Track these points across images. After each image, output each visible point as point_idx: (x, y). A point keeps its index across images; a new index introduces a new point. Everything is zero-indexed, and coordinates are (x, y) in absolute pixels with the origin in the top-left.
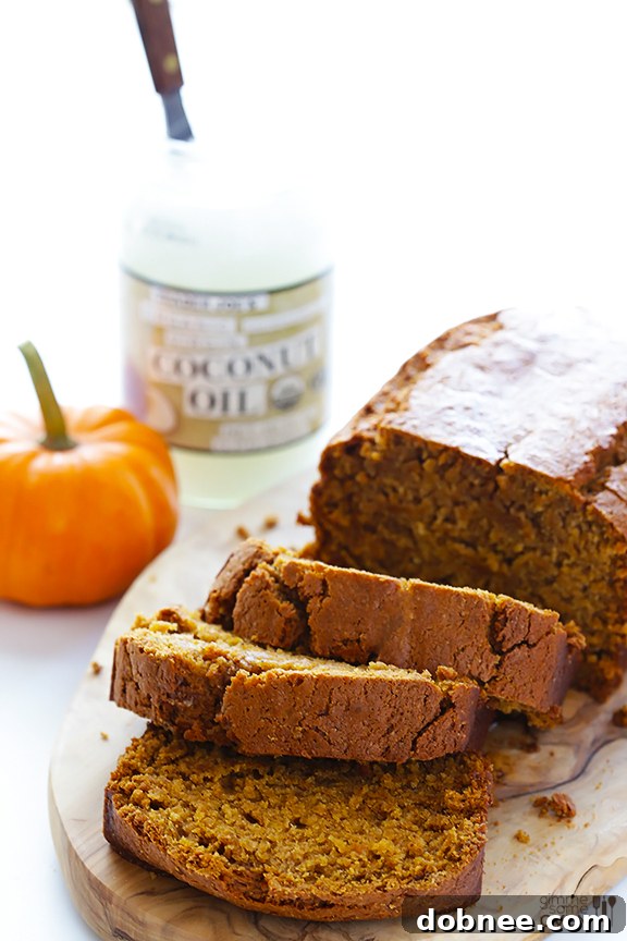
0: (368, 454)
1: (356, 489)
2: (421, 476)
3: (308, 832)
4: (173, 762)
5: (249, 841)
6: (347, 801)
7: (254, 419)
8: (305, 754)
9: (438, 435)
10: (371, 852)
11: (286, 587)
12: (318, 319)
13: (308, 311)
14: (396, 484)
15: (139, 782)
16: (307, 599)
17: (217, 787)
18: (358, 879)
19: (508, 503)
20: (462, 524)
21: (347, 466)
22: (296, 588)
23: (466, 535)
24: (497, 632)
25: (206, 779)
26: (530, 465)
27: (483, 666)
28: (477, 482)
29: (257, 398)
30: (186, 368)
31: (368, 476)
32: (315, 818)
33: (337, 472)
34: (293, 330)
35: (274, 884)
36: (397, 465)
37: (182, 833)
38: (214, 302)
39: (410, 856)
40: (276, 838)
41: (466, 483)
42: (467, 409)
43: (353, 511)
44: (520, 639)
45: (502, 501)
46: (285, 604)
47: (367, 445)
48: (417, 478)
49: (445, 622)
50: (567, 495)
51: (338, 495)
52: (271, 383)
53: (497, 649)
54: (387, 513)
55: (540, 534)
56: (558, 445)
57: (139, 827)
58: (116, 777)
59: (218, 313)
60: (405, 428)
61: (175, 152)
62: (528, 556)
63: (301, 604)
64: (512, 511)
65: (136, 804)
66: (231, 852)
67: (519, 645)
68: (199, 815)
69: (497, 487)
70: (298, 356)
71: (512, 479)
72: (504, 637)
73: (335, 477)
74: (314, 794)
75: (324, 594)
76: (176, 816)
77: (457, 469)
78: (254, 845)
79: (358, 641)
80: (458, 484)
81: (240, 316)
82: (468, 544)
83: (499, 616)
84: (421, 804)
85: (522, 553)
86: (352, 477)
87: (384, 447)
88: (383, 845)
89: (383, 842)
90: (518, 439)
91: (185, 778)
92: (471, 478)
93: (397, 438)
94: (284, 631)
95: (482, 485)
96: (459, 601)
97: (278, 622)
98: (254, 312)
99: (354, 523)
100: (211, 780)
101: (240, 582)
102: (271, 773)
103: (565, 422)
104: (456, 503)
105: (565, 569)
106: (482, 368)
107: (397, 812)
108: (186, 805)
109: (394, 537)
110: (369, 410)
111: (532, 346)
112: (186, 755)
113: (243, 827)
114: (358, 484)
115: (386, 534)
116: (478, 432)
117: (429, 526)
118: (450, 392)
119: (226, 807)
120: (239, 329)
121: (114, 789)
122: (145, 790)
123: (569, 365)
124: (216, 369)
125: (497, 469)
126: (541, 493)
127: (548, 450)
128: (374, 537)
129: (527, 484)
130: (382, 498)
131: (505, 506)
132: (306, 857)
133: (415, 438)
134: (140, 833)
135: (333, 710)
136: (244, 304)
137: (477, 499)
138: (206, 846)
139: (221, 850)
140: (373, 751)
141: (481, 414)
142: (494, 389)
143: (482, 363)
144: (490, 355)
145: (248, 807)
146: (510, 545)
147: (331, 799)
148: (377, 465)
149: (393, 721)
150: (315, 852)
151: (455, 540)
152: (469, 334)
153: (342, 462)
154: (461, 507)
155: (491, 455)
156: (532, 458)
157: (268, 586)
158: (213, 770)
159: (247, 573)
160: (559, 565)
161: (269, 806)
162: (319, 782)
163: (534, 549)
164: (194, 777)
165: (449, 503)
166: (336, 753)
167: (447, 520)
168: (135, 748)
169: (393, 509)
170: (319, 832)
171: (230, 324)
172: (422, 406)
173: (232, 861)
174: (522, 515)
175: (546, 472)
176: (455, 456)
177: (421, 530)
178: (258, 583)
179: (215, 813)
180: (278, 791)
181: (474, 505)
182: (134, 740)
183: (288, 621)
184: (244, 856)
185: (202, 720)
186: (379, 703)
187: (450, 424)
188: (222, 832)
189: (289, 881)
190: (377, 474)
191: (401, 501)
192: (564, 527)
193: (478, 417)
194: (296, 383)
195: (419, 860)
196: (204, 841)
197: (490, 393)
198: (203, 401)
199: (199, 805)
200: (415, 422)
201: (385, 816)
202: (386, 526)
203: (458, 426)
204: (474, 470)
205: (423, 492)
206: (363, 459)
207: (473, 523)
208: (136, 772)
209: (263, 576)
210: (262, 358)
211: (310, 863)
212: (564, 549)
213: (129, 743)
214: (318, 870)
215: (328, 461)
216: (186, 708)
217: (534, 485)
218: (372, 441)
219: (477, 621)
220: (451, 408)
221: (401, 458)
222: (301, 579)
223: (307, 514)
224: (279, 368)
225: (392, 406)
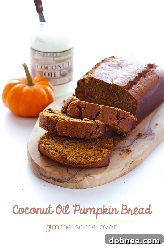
0: (86, 82)
1: (84, 89)
2: (96, 86)
3: (76, 150)
4: (52, 137)
5: (65, 151)
6: (84, 145)
7: (57, 78)
8: (69, 136)
9: (99, 78)
10: (87, 154)
11: (78, 106)
12: (70, 58)
13: (68, 56)
14: (91, 88)
15: (45, 140)
16: (82, 108)
17: (60, 142)
18: (84, 159)
19: (113, 92)
20: (104, 96)
21: (82, 84)
22: (80, 106)
23: (105, 98)
24: (118, 116)
25: (58, 141)
26: (116, 84)
27: (115, 122)
28: (107, 87)
29: (58, 74)
30: (43, 68)
31: (86, 86)
32: (78, 148)
33: (80, 86)
34: (65, 60)
35: (68, 158)
36: (92, 84)
37: (52, 149)
38: (49, 54)
39: (95, 155)
40: (70, 151)
41: (105, 88)
42: (106, 73)
43: (83, 93)
44: (123, 117)
45: (111, 91)
46: (77, 109)
47: (86, 80)
48: (95, 87)
49: (108, 114)
50: (124, 90)
51: (81, 90)
52: (61, 71)
53: (118, 119)
54: (90, 94)
55: (119, 98)
56: (123, 80)
57: (44, 148)
58: (41, 139)
59: (49, 57)
60: (93, 77)
61: (41, 24)
62: (117, 102)
63: (81, 109)
64: (113, 93)
65: (44, 144)
66: (61, 153)
67: (123, 119)
68: (56, 147)
69: (110, 88)
70: (66, 65)
71: (113, 87)
72: (120, 117)
73: (80, 87)
74: (78, 144)
75: (85, 107)
76: (51, 146)
77: (103, 85)
78: (65, 152)
79: (91, 117)
80: (103, 88)
81: (54, 57)
82: (105, 100)
83: (119, 113)
84: (98, 147)
85: (116, 101)
86: (83, 87)
87: (89, 81)
88: (89, 153)
89: (90, 152)
90: (115, 79)
91: (54, 140)
92: (105, 87)
93: (91, 79)
94: (77, 114)
95: (108, 88)
96: (111, 110)
97: (76, 112)
98: (57, 56)
99: (84, 96)
100: (59, 141)
101: (69, 104)
102: (70, 140)
103: (125, 76)
104: (103, 92)
105: (124, 105)
106: (110, 66)
107: (93, 148)
108: (54, 145)
109: (91, 98)
110: (87, 74)
111: (120, 62)
112: (55, 136)
113: (64, 149)
114: (84, 88)
115: (90, 98)
116: (107, 78)
117: (98, 96)
118: (102, 70)
119: (61, 146)
120: (54, 60)
121: (40, 141)
122: (46, 142)
123: (127, 65)
124: (49, 68)
125: (110, 85)
126: (119, 89)
127: (120, 81)
128: (87, 99)
129: (116, 87)
130: (89, 91)
131: (112, 92)
132: (75, 155)
133: (95, 79)
134: (44, 149)
135: (75, 128)
136: (55, 55)
137: (107, 91)
138: (56, 152)
139: (59, 153)
140: (82, 136)
141: (108, 74)
142: (112, 70)
143: (110, 65)
144: (112, 63)
145: (65, 145)
146: (113, 100)
147: (81, 145)
148: (88, 84)
149: (86, 131)
150: (77, 154)
151: (103, 99)
152: (109, 60)
153: (81, 83)
154: (104, 92)
155: (109, 82)
156: (117, 83)
157: (74, 105)
158: (59, 139)
159: (70, 103)
160: (123, 104)
161: (69, 146)
162: (79, 142)
163: (118, 101)
164: (56, 140)
165: (101, 91)
166: (75, 136)
167: (101, 95)
168: (45, 135)
169: (91, 93)
170: (78, 150)
171: (52, 59)
172: (97, 73)
173: (61, 155)
174: (115, 94)
175: (120, 85)
176: (102, 82)
177: (96, 97)
178: (72, 105)
179: (59, 146)
180: (71, 143)
181: (106, 92)
182: (45, 133)
183: (78, 112)
184: (63, 154)
185: (53, 129)
186: (84, 127)
187: (102, 76)
188: (60, 149)
189: (71, 158)
190: (88, 86)
191: (92, 91)
192: (123, 96)
193: (108, 75)
194: (66, 71)
195: (96, 156)
196: (56, 151)
197: (111, 70)
198: (47, 74)
199: (56, 145)
200: (95, 76)
201: (91, 148)
202: (90, 96)
203: (103, 77)
204: (106, 85)
205: (97, 89)
206: (85, 83)
207: (106, 96)
208: (45, 139)
209: (73, 103)
210: (58, 66)
211: (75, 156)
212: (123, 101)
213: (44, 134)
214: (77, 157)
215: (79, 83)
216: (50, 127)
217: (117, 88)
218: (87, 79)
219: (114, 113)
220: (102, 73)
221: (92, 83)
222: (81, 104)
223: (75, 94)
224: (62, 68)
225: (91, 73)
